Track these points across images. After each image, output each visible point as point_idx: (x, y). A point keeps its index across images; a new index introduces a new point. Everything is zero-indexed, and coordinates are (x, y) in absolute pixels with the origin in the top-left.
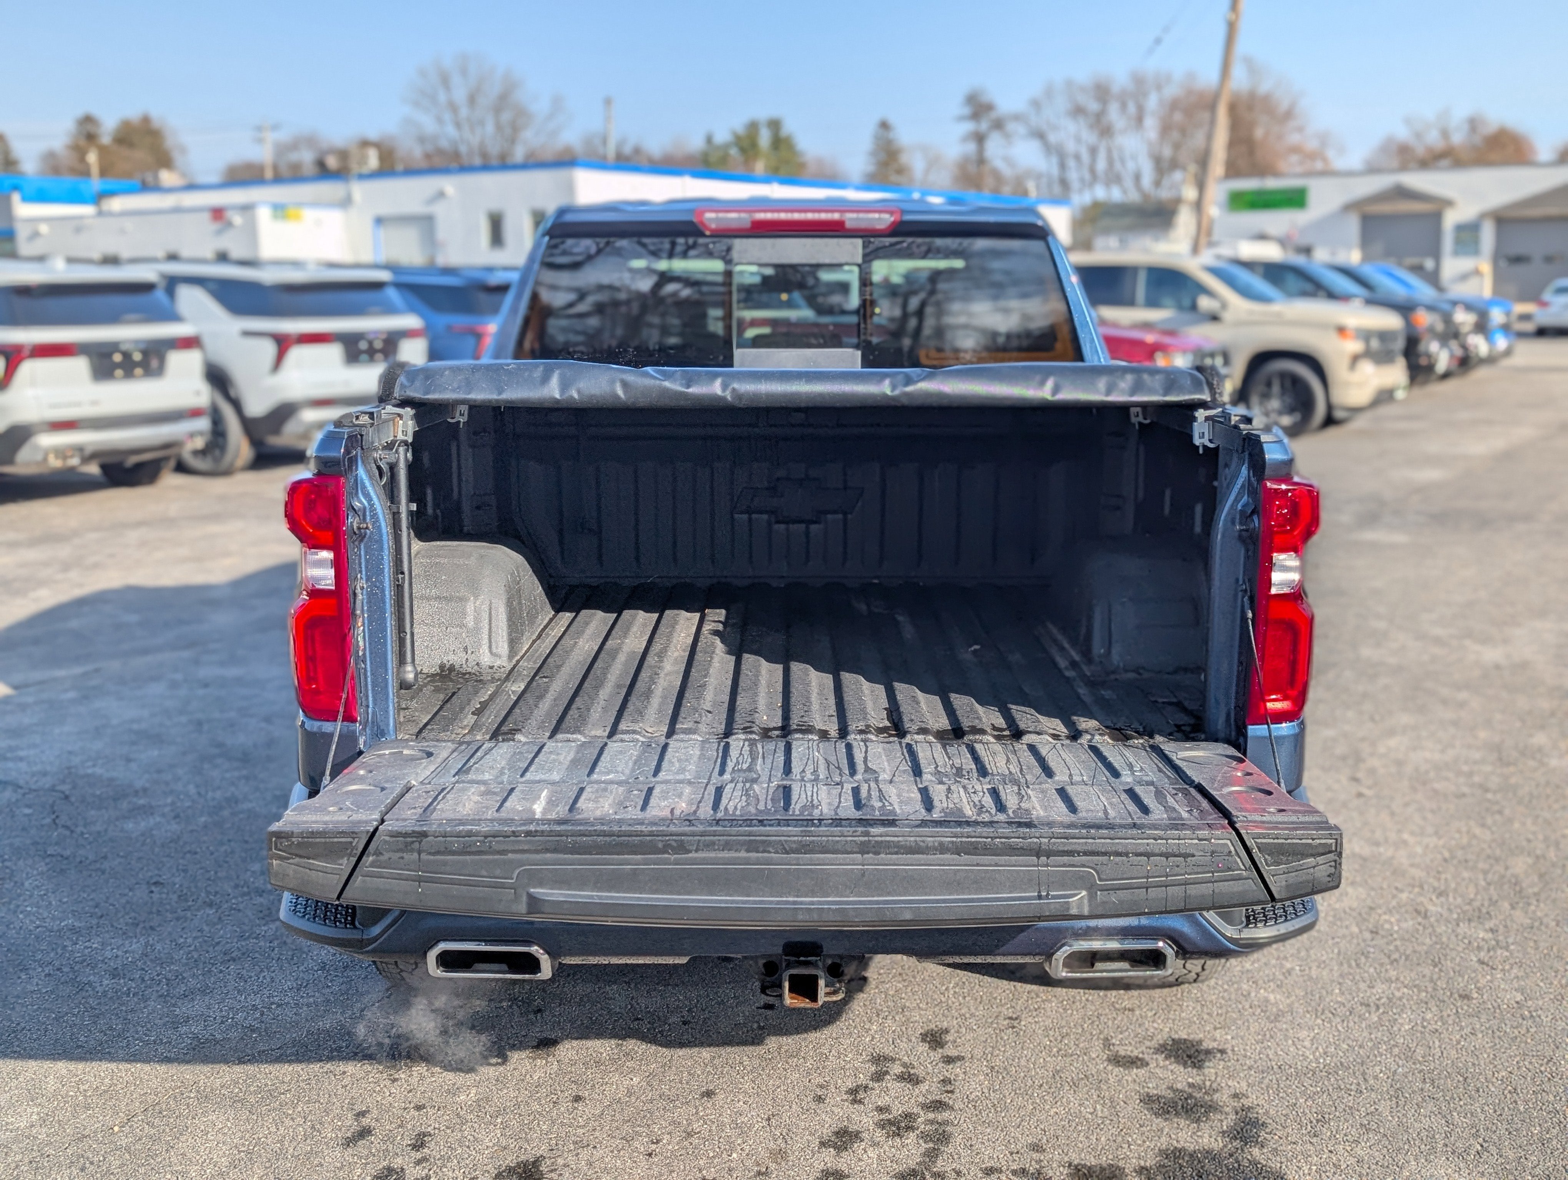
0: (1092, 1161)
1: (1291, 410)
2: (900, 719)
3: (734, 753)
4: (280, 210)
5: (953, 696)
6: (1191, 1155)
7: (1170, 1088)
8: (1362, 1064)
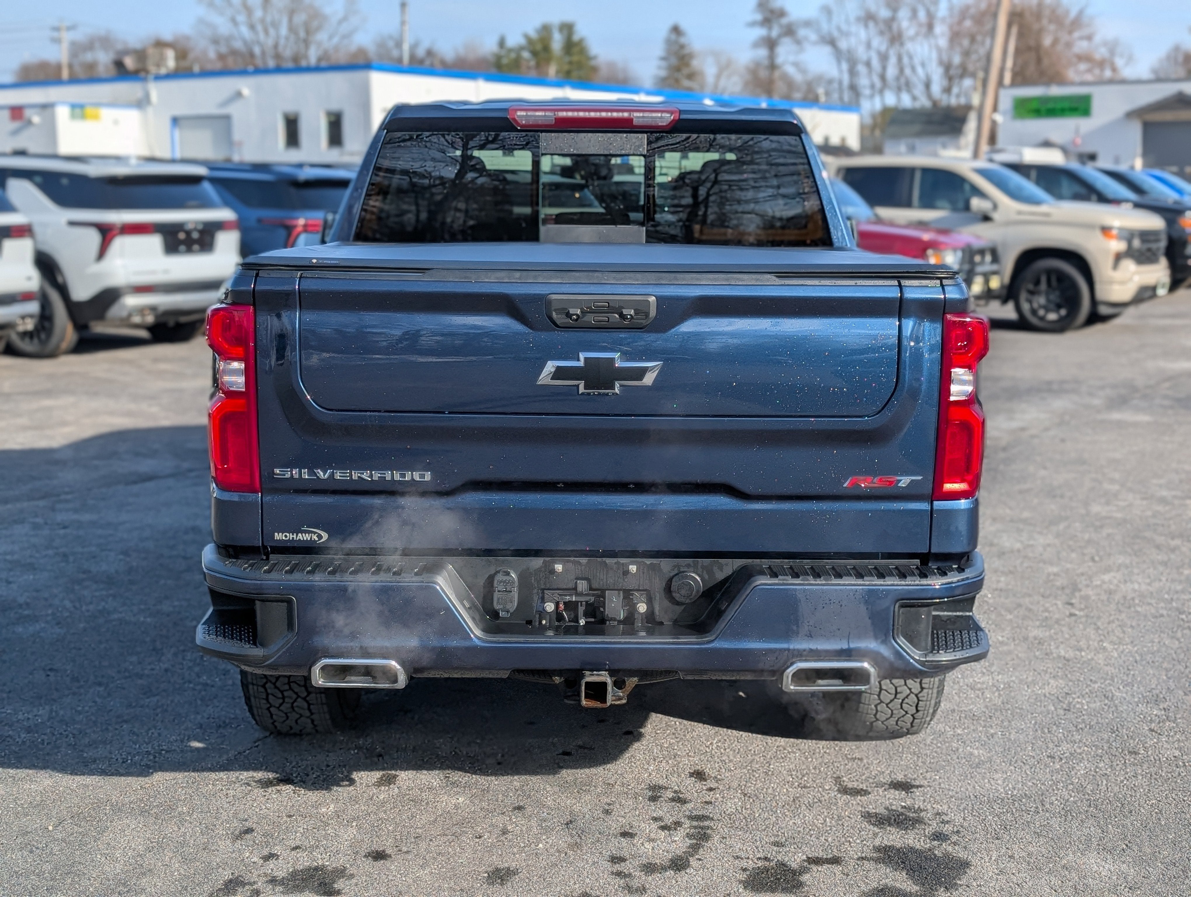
0: (820, 853)
1: (1058, 306)
4: (78, 110)
6: (898, 850)
7: (887, 808)
8: (1042, 795)
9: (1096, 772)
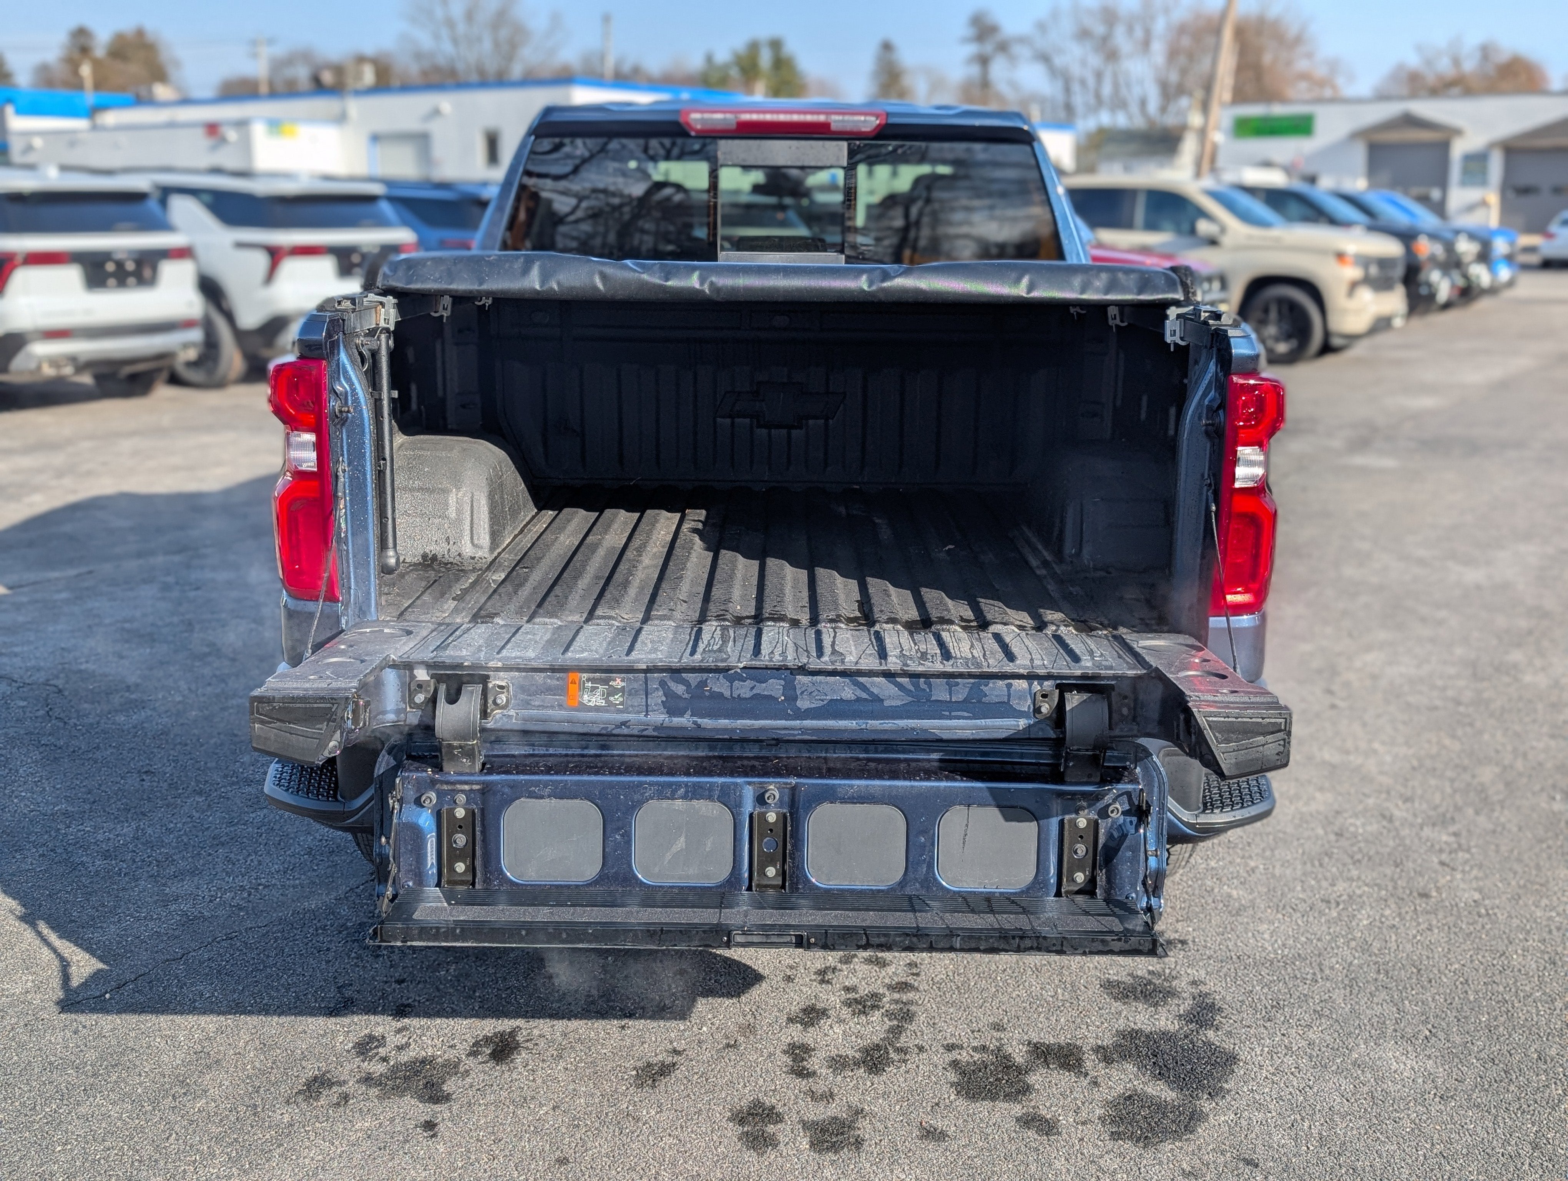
0: (1050, 1040)
1: (1288, 337)
2: (871, 610)
3: (706, 636)
4: (275, 125)
5: (924, 590)
6: (1147, 1036)
7: (1131, 975)
8: (1320, 955)
9: (1382, 923)
